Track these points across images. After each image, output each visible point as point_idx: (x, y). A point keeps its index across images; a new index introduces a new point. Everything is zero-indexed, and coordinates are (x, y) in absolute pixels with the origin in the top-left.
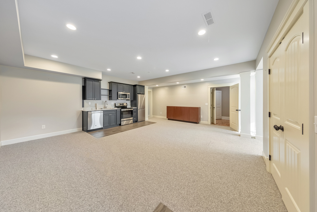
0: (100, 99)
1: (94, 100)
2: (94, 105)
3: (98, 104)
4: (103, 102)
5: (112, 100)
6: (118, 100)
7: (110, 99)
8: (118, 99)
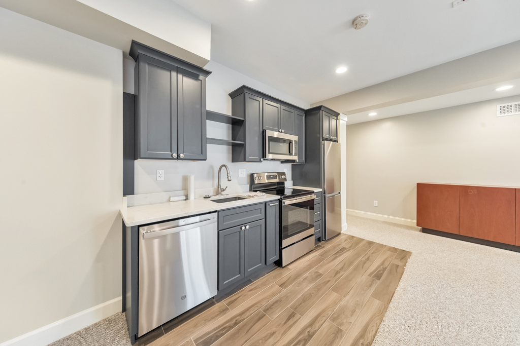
0: (201, 156)
1: (178, 158)
2: (179, 184)
3: (192, 178)
4: (212, 167)
5: (245, 160)
6: (264, 162)
7: (234, 160)
8: (264, 156)
